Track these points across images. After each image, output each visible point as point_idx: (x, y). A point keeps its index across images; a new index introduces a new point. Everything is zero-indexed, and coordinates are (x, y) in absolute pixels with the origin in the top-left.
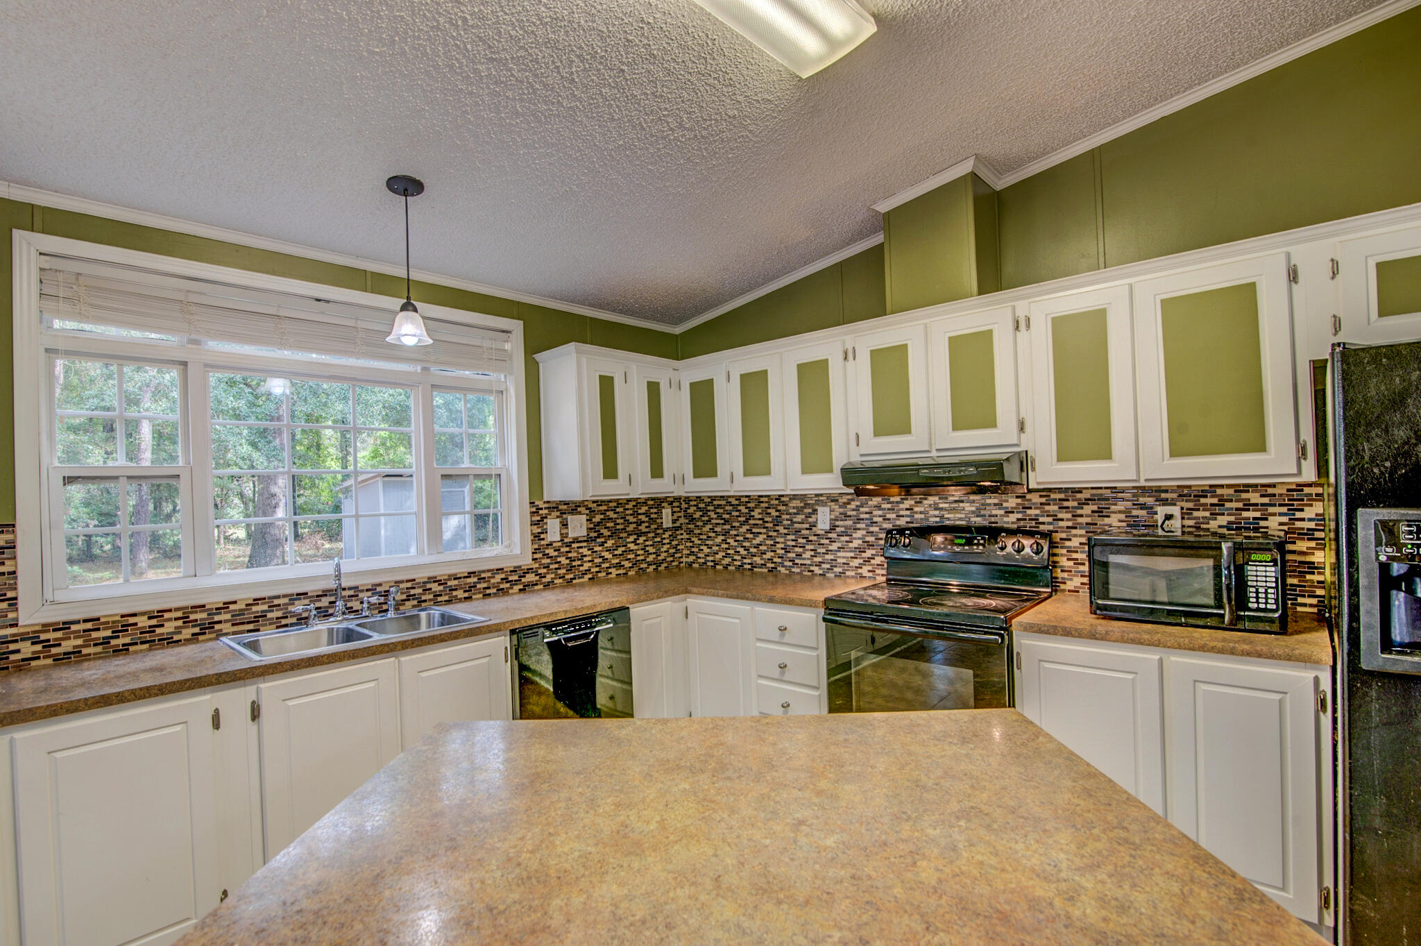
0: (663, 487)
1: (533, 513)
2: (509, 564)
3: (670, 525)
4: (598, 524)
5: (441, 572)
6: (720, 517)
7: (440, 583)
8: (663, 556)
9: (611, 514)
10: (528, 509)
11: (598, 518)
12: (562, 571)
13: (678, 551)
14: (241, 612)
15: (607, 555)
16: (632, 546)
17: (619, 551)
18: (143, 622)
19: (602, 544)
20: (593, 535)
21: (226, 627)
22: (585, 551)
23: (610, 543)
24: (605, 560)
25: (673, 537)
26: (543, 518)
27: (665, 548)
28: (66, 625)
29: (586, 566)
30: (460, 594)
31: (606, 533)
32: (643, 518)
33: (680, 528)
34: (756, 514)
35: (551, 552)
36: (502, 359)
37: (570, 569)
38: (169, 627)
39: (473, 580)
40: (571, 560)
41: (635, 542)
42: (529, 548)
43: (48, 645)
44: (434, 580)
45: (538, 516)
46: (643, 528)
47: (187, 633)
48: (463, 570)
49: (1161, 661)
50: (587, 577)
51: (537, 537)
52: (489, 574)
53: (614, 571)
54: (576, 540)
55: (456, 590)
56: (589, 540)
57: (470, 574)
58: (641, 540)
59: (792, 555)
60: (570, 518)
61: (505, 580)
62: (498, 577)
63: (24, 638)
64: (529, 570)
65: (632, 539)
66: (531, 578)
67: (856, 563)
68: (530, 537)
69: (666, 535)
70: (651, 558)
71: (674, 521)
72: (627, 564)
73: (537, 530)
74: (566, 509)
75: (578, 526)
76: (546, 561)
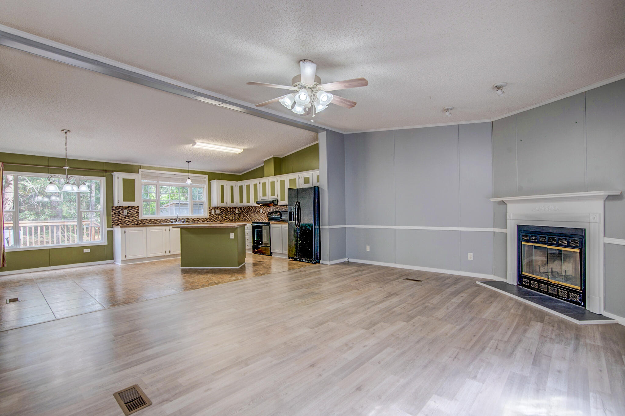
0: (234, 205)
1: (209, 209)
2: (205, 217)
3: (238, 213)
4: (222, 211)
5: (193, 218)
6: (247, 211)
7: (193, 219)
8: (236, 218)
9: (225, 210)
10: (208, 208)
11: (222, 210)
12: (215, 219)
13: (240, 218)
14: (164, 221)
15: (224, 217)
16: (229, 216)
17: (226, 217)
18: (152, 221)
19: (223, 215)
20: (221, 213)
21: (162, 222)
22: (219, 216)
23: (224, 215)
24: (223, 218)
25: (239, 215)
26: (211, 210)
27: (237, 217)
28: (144, 220)
29: (219, 219)
30: (196, 221)
31: (224, 213)
32: (232, 211)
33: (240, 213)
34: (252, 210)
35: (212, 216)
36: (204, 182)
37: (216, 219)
38: (155, 222)
39: (198, 219)
40: (217, 218)
41: (230, 215)
42: (208, 215)
43: (142, 222)
44: (192, 219)
45: (210, 210)
46: (232, 213)
47: (157, 223)
48: (196, 218)
49: (282, 226)
50: (220, 221)
51: (210, 213)
52: (201, 219)
53: (225, 220)
54: (217, 214)
56: (220, 214)
57: (198, 218)
58: (231, 215)
59: (257, 218)
60: (216, 210)
61: (204, 220)
62: (203, 219)
63: (140, 221)
64: (208, 219)
65: (229, 215)
66: (208, 220)
67: (265, 218)
68: (208, 213)
69: (237, 214)
70: (233, 219)
71: (239, 212)
72: (228, 219)
73: (210, 212)
74: (216, 208)
75: (218, 212)
76: (211, 217)
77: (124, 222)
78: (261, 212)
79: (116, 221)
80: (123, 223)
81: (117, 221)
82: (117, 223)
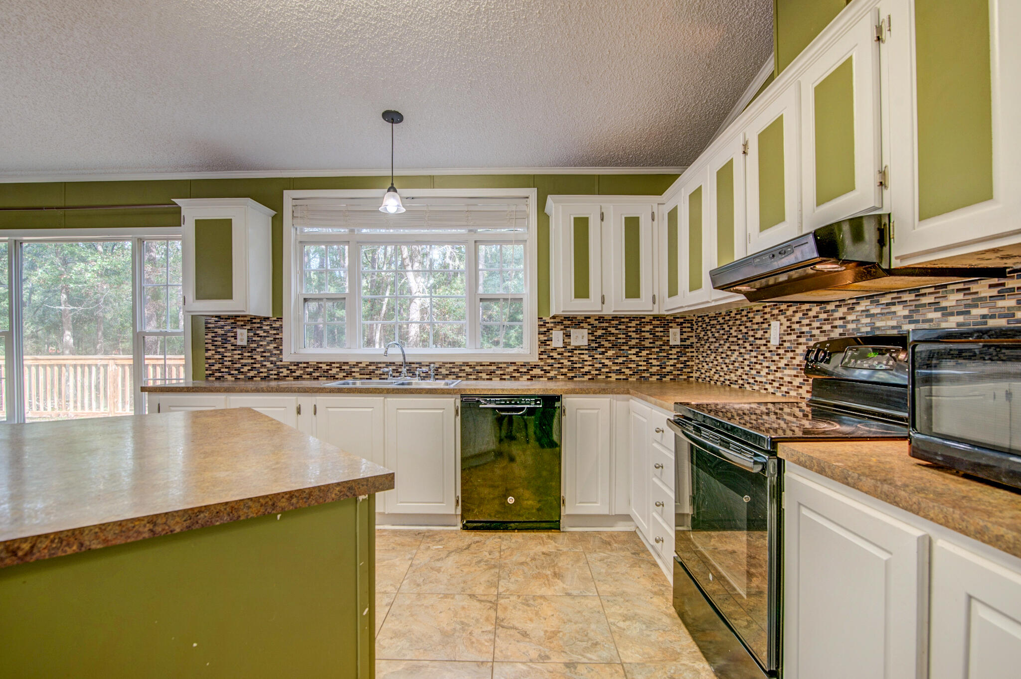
1: (540, 326)
2: (520, 360)
3: (678, 343)
4: (600, 337)
5: (472, 360)
7: (470, 366)
8: (668, 369)
9: (613, 330)
10: (536, 322)
11: (599, 332)
12: (565, 370)
13: (686, 366)
14: (364, 368)
15: (607, 362)
16: (634, 358)
17: (620, 360)
18: (324, 367)
19: (603, 353)
20: (594, 345)
21: (357, 375)
22: (586, 357)
23: (610, 353)
24: (604, 366)
25: (681, 354)
26: (549, 330)
27: (672, 362)
28: (297, 364)
29: (586, 369)
30: (484, 376)
31: (607, 344)
32: (647, 335)
33: (691, 346)
35: (555, 355)
36: (519, 218)
37: (572, 369)
38: (334, 371)
39: (493, 368)
40: (573, 362)
41: (637, 354)
42: (536, 351)
43: (292, 372)
44: (468, 365)
45: (545, 331)
46: (647, 343)
47: (341, 375)
48: (486, 360)
50: (587, 377)
51: (543, 343)
52: (505, 365)
53: (614, 376)
54: (577, 348)
55: (481, 372)
56: (590, 349)
57: (491, 364)
58: (644, 353)
60: (573, 331)
61: (517, 371)
62: (511, 369)
63: (283, 367)
64: (536, 366)
65: (634, 351)
66: (537, 371)
68: (537, 343)
69: (674, 351)
70: (654, 369)
71: (682, 340)
72: (627, 371)
73: (543, 338)
74: (570, 322)
75: (580, 338)
76: (550, 361)
77: (238, 370)
78: (774, 341)
79: (217, 367)
80: (237, 372)
81: (220, 365)
82: (219, 370)
